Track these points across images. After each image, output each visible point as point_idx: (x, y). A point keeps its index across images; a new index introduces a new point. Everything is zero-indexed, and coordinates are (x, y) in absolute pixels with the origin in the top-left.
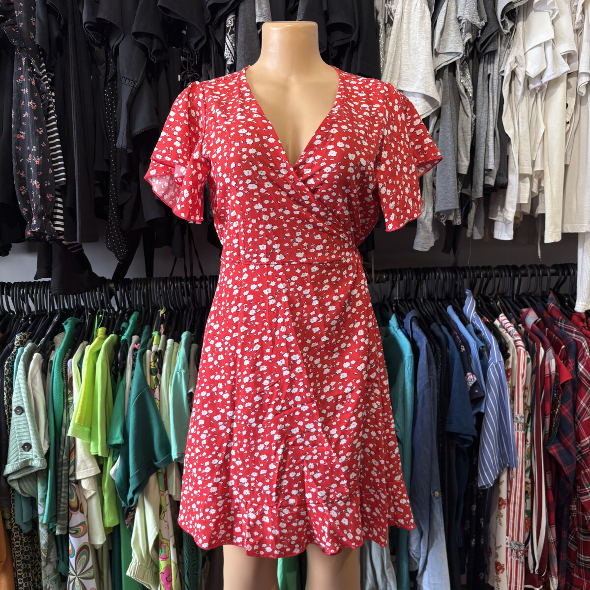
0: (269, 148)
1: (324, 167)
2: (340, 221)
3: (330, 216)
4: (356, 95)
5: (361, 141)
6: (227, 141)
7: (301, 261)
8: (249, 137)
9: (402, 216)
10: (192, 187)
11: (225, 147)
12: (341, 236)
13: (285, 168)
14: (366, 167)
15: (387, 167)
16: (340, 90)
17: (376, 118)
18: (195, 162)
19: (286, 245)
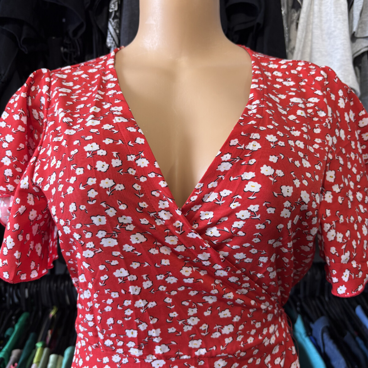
0: (138, 176)
1: (238, 210)
2: (261, 286)
3: (246, 282)
4: (280, 83)
5: (300, 159)
6: (65, 164)
7: (197, 353)
8: (102, 158)
9: (361, 273)
10: (19, 232)
11: (61, 174)
12: (263, 307)
13: (166, 210)
14: (310, 203)
15: (335, 196)
16: (256, 76)
17: (316, 119)
18: (23, 194)
19: (172, 330)
